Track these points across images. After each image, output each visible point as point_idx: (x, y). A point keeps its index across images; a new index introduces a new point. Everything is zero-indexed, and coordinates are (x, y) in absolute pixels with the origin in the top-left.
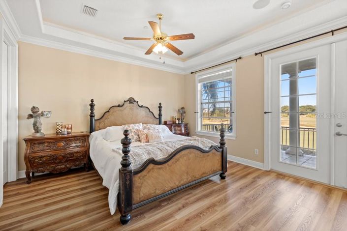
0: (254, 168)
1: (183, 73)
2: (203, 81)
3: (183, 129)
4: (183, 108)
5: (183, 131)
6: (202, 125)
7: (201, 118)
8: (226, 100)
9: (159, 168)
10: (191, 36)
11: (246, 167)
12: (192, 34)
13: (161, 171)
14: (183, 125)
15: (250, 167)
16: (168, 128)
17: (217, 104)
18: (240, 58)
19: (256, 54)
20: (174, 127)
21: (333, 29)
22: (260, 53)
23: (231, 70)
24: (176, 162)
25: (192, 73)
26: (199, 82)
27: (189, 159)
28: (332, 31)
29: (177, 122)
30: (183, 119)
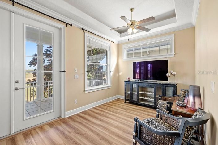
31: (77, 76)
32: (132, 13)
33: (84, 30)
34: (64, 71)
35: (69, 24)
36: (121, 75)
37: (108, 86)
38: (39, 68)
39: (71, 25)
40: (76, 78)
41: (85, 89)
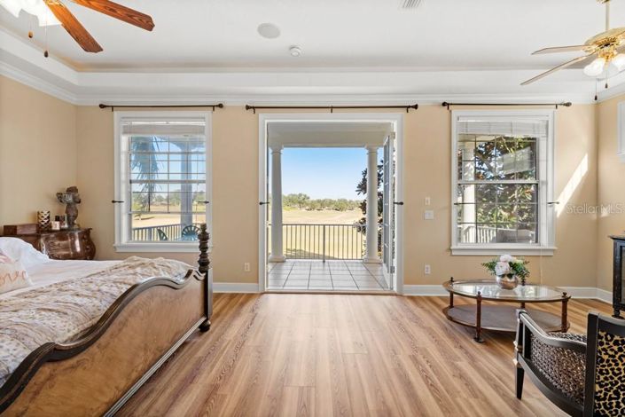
0: (243, 294)
1: (74, 100)
2: (135, 133)
3: (77, 242)
4: (72, 190)
5: (78, 249)
6: (131, 229)
7: (130, 215)
8: (171, 179)
9: (73, 367)
10: (145, 22)
11: (233, 296)
12: (149, 19)
13: (79, 372)
14: (76, 234)
15: (237, 294)
16: (31, 245)
17: (157, 185)
18: (220, 106)
19: (248, 108)
20: (47, 239)
21: (334, 105)
22: (254, 108)
23: (202, 123)
24: (120, 330)
25: (102, 106)
26: (125, 133)
27: (149, 313)
28: (332, 108)
29: (56, 226)
30: (75, 217)
31: (429, 215)
32: (607, 7)
33: (448, 104)
34: (402, 203)
35: (412, 107)
36: (605, 218)
37: (538, 247)
38: (371, 197)
39: (416, 107)
40: (427, 217)
41: (451, 245)
